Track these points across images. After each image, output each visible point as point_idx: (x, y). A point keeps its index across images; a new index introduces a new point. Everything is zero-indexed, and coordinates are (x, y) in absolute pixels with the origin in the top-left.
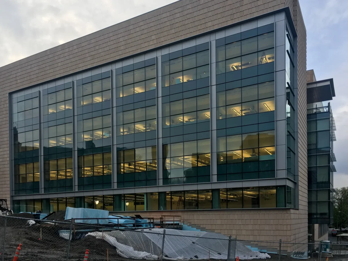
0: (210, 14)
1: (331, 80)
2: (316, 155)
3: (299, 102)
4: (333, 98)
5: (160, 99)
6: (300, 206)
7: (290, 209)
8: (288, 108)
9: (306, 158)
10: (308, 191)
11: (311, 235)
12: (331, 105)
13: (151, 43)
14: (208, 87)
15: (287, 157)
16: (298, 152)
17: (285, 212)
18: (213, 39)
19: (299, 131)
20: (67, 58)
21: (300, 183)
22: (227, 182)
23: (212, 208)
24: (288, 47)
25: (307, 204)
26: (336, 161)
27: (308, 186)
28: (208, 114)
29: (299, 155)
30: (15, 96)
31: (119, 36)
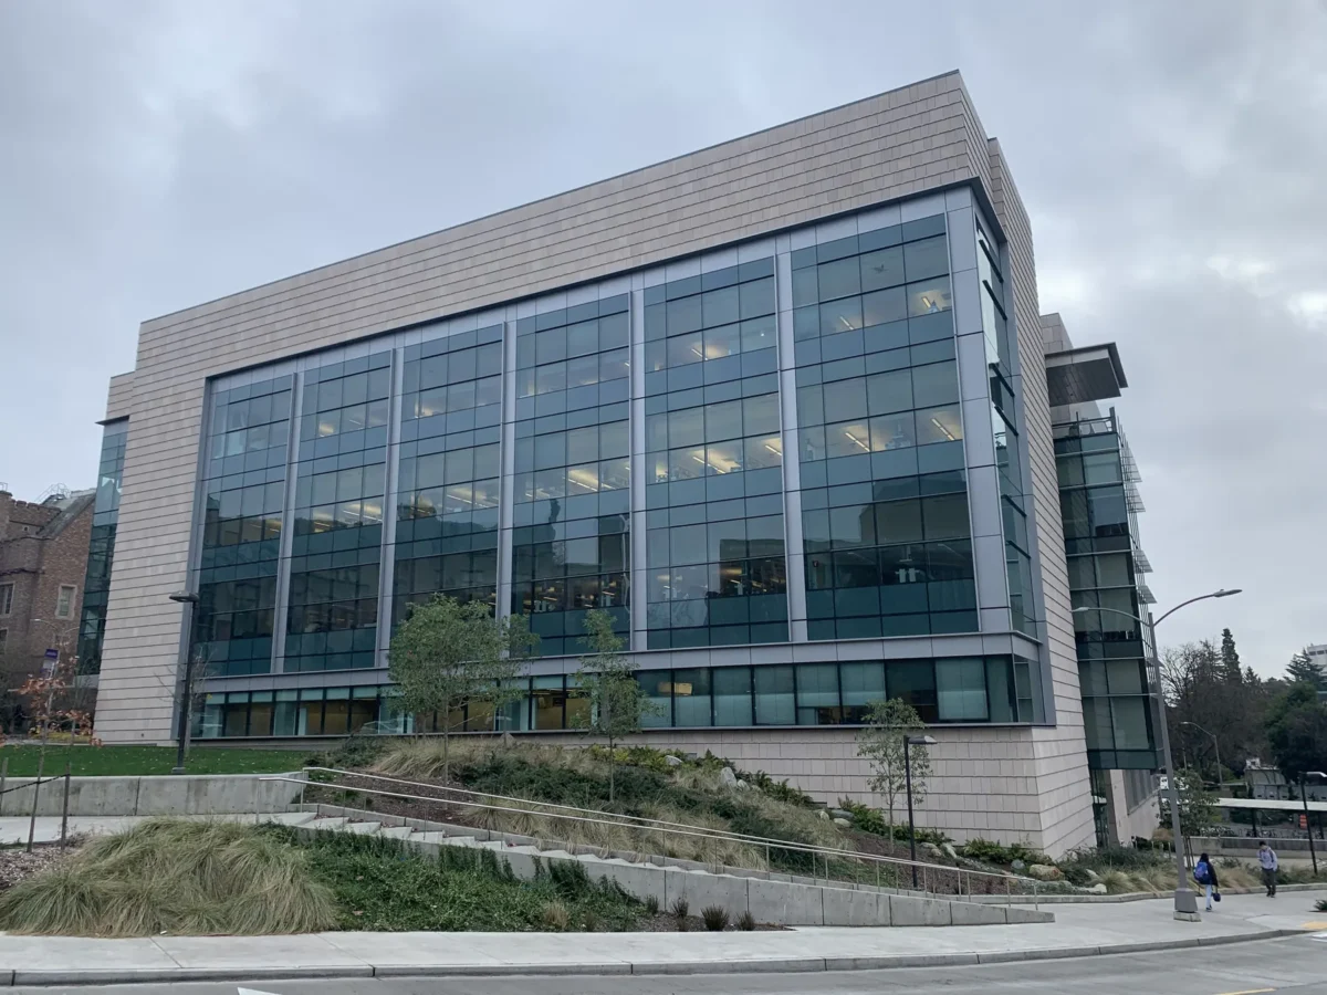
0: (774, 188)
1: (1111, 348)
2: (1093, 555)
3: (1027, 412)
4: (1122, 390)
5: (640, 405)
6: (1058, 715)
7: (1030, 726)
8: (999, 424)
9: (1065, 568)
10: (1080, 664)
11: (1103, 801)
12: (1117, 413)
13: (617, 255)
14: (774, 372)
15: (1008, 563)
16: (1038, 551)
17: (1014, 737)
18: (783, 249)
19: (1036, 492)
20: (383, 287)
21: (1052, 645)
22: (837, 643)
23: (797, 724)
24: (985, 271)
25: (1078, 706)
26: (1150, 571)
27: (1077, 651)
28: (774, 444)
29: (1043, 561)
30: (222, 386)
31: (529, 235)
